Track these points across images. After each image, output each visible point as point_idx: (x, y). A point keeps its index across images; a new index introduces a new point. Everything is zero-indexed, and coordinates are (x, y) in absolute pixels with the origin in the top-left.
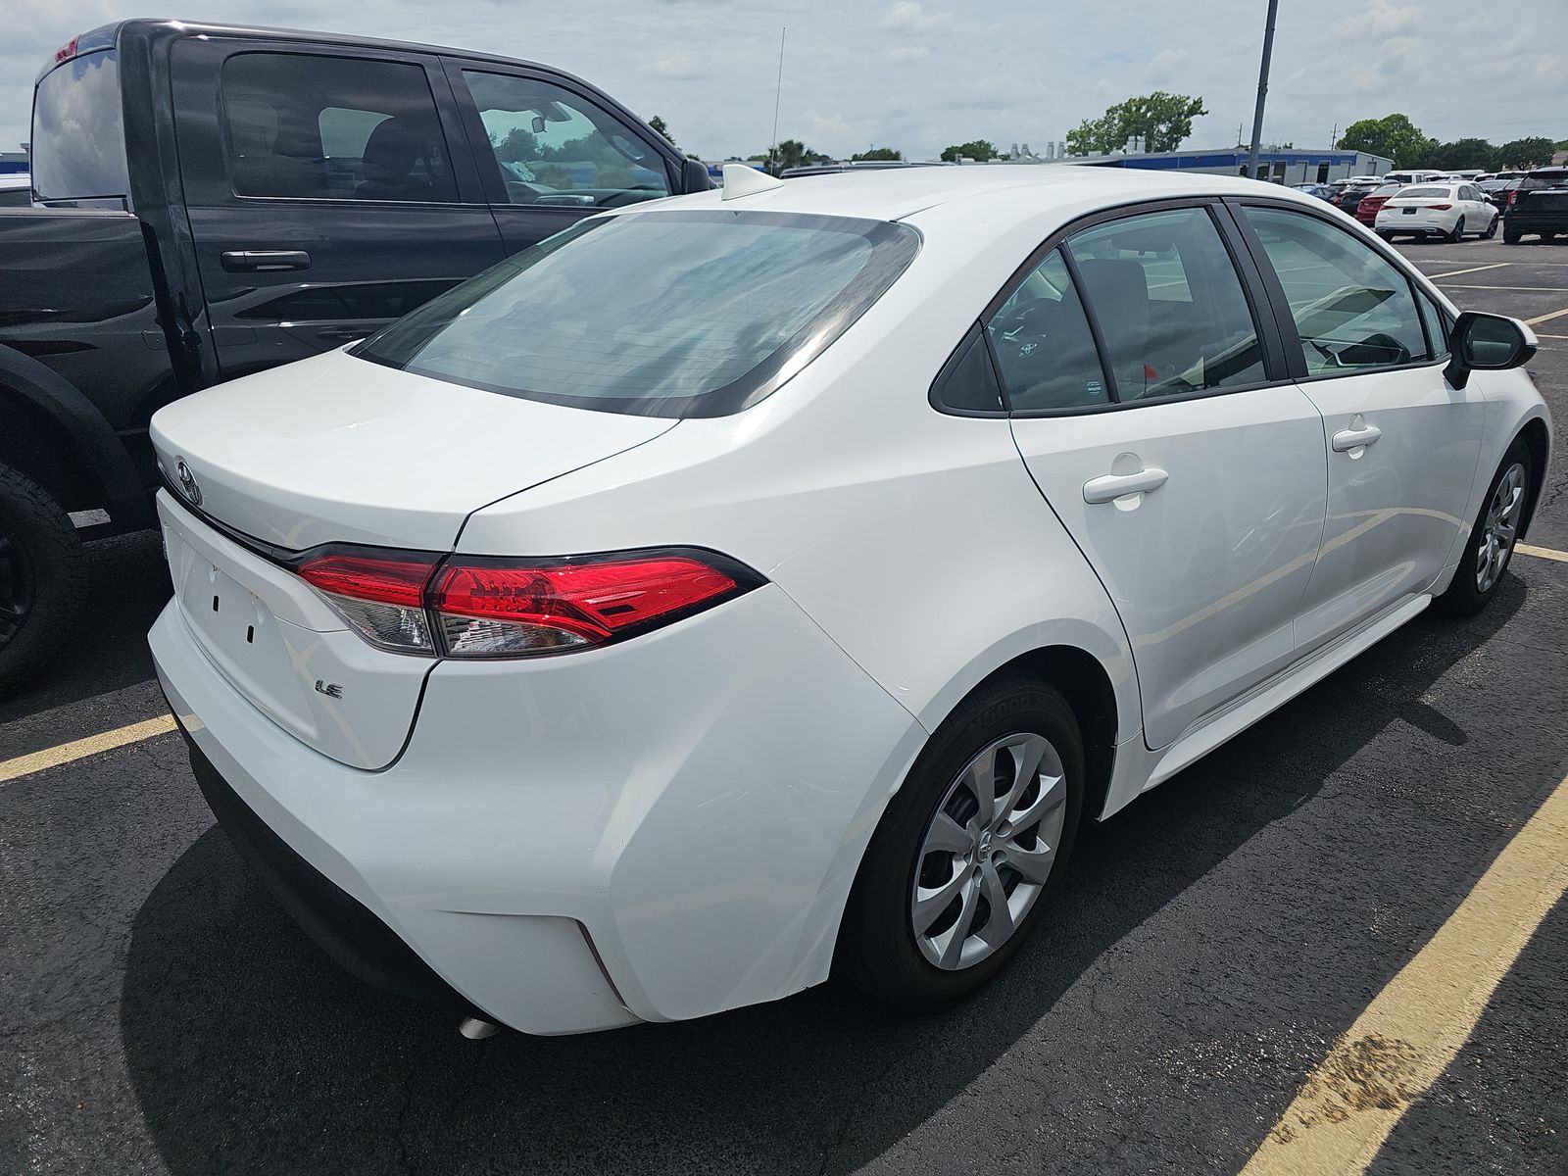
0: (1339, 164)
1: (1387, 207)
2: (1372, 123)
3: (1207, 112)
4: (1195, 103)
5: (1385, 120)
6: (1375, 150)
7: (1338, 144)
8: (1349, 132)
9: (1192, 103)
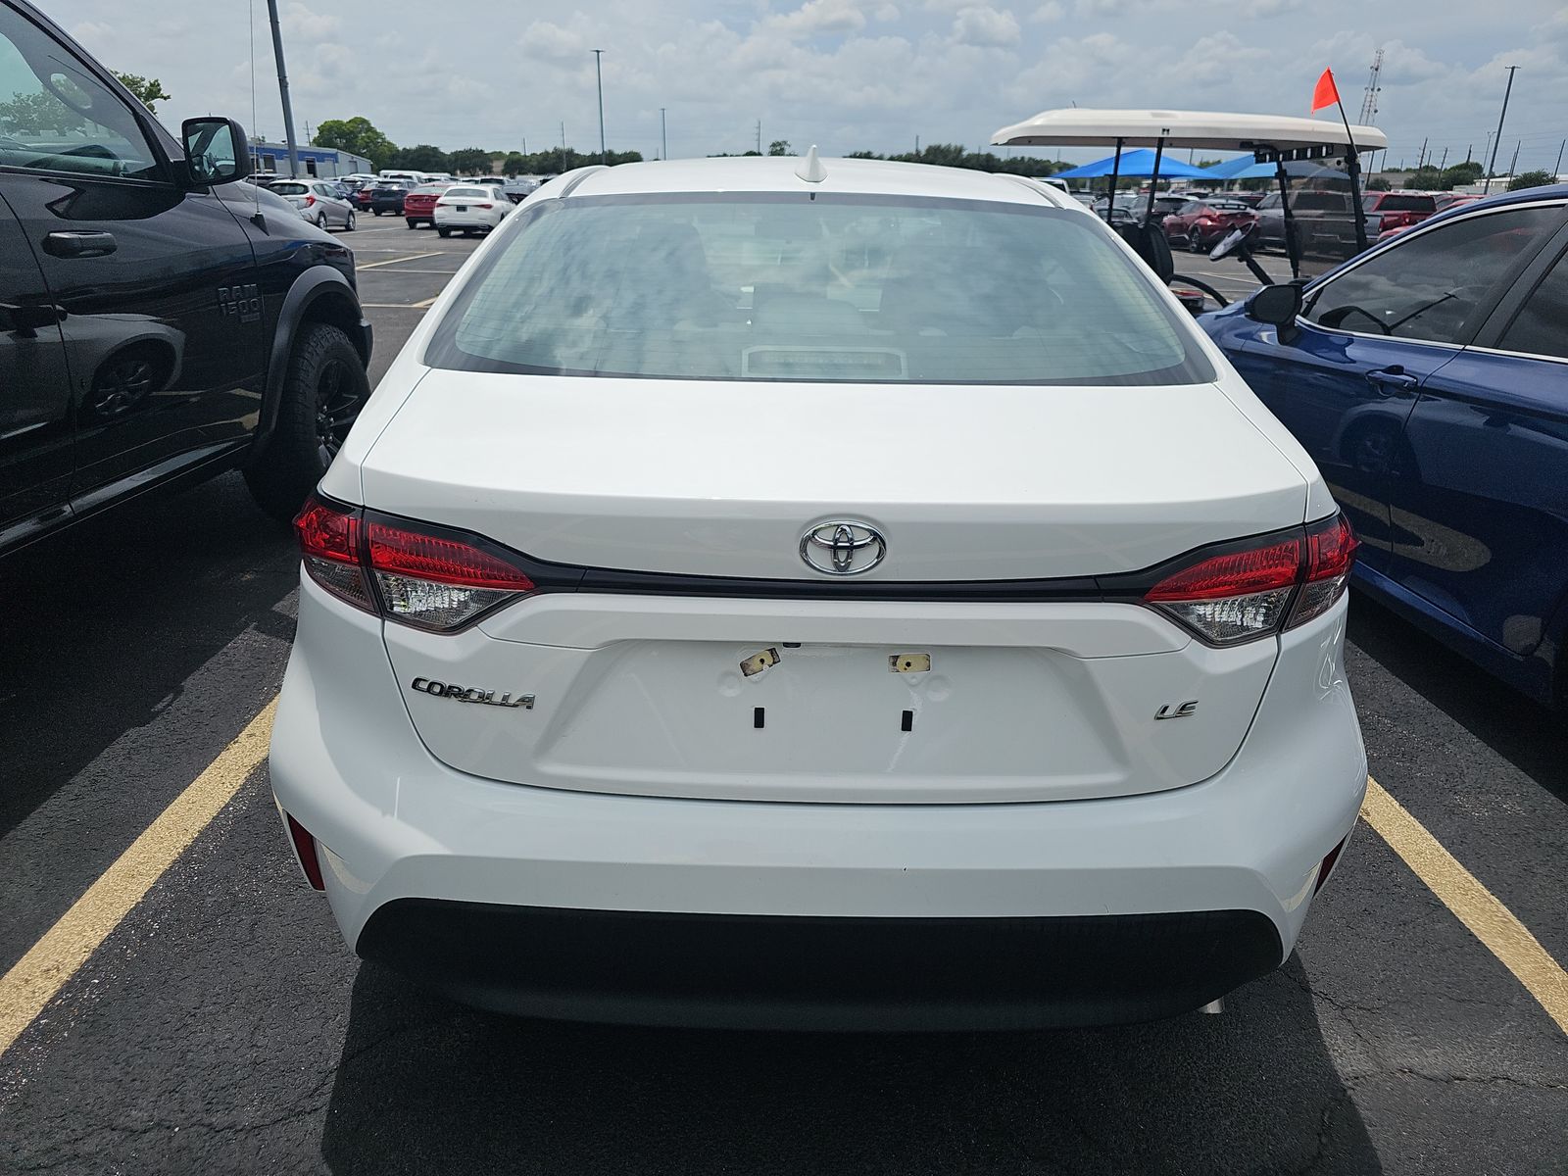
0: (323, 161)
1: (441, 205)
2: (339, 123)
3: (169, 97)
4: (151, 85)
5: (350, 121)
6: (350, 147)
7: (315, 140)
8: (321, 130)
9: (148, 85)
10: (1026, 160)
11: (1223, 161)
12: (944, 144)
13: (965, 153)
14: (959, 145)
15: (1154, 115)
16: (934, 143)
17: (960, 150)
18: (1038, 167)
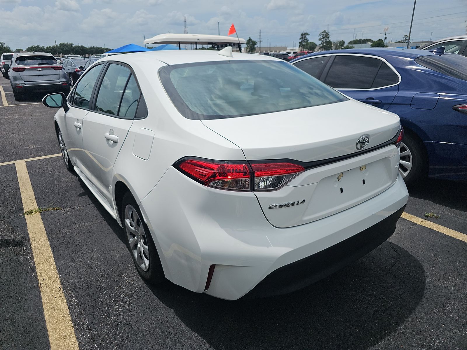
10: (95, 47)
11: (154, 47)
12: (65, 43)
13: (74, 46)
14: (71, 43)
15: (194, 35)
16: (62, 42)
17: (72, 45)
18: (99, 50)
